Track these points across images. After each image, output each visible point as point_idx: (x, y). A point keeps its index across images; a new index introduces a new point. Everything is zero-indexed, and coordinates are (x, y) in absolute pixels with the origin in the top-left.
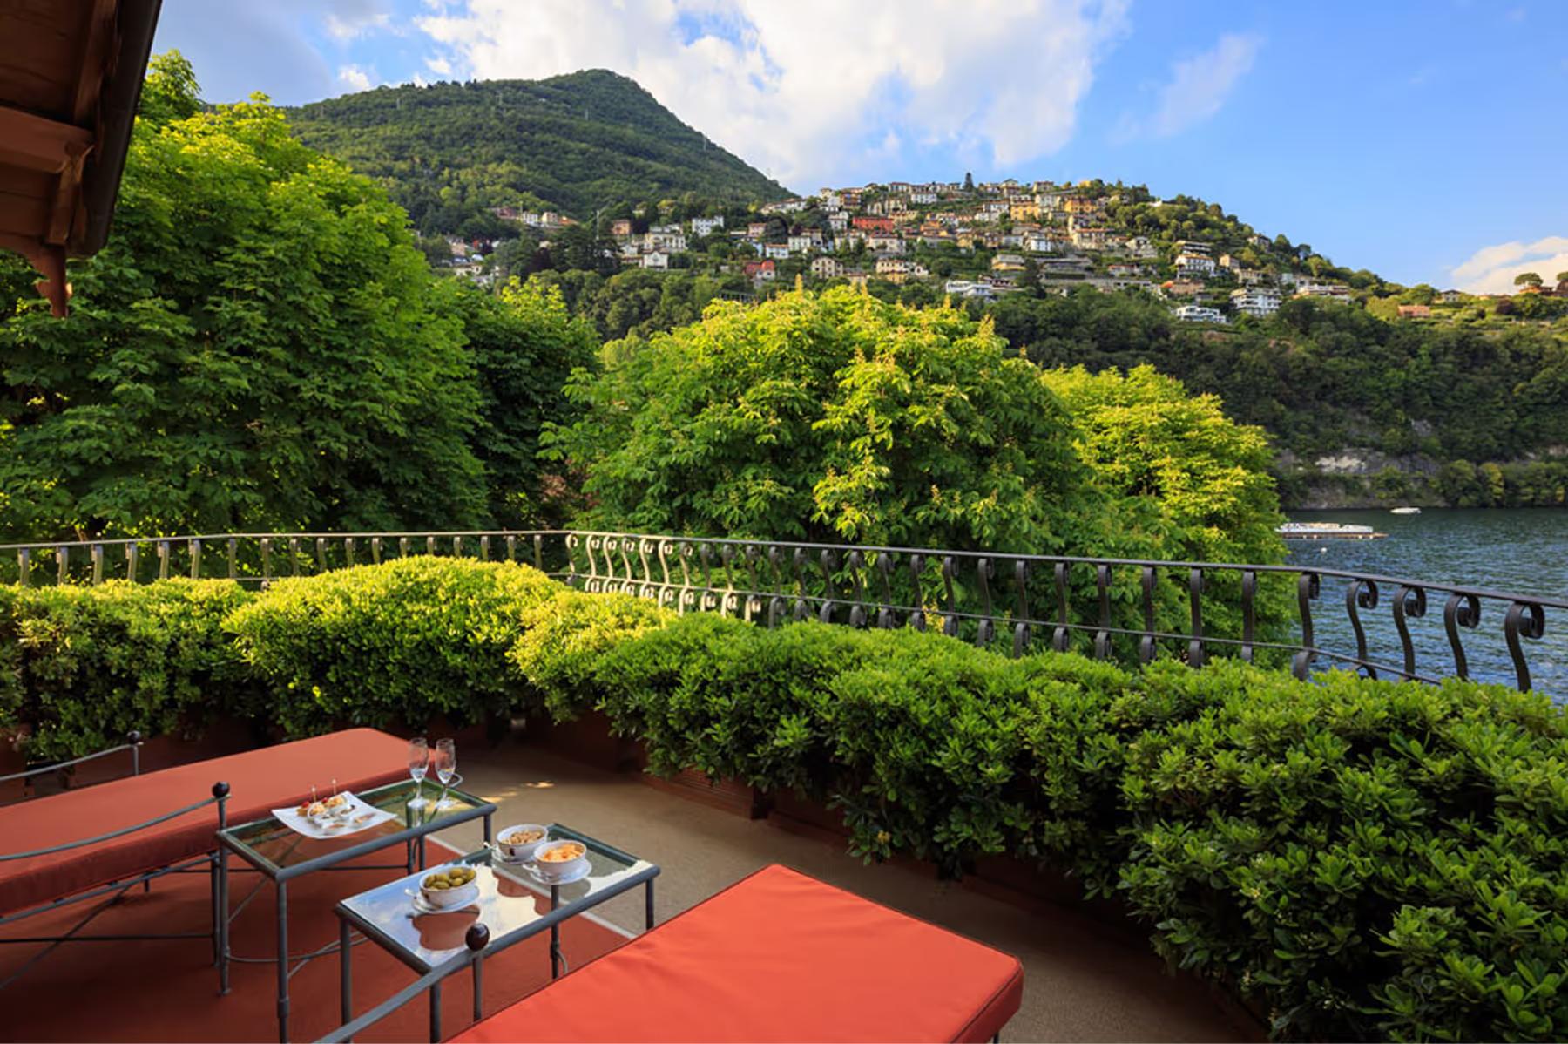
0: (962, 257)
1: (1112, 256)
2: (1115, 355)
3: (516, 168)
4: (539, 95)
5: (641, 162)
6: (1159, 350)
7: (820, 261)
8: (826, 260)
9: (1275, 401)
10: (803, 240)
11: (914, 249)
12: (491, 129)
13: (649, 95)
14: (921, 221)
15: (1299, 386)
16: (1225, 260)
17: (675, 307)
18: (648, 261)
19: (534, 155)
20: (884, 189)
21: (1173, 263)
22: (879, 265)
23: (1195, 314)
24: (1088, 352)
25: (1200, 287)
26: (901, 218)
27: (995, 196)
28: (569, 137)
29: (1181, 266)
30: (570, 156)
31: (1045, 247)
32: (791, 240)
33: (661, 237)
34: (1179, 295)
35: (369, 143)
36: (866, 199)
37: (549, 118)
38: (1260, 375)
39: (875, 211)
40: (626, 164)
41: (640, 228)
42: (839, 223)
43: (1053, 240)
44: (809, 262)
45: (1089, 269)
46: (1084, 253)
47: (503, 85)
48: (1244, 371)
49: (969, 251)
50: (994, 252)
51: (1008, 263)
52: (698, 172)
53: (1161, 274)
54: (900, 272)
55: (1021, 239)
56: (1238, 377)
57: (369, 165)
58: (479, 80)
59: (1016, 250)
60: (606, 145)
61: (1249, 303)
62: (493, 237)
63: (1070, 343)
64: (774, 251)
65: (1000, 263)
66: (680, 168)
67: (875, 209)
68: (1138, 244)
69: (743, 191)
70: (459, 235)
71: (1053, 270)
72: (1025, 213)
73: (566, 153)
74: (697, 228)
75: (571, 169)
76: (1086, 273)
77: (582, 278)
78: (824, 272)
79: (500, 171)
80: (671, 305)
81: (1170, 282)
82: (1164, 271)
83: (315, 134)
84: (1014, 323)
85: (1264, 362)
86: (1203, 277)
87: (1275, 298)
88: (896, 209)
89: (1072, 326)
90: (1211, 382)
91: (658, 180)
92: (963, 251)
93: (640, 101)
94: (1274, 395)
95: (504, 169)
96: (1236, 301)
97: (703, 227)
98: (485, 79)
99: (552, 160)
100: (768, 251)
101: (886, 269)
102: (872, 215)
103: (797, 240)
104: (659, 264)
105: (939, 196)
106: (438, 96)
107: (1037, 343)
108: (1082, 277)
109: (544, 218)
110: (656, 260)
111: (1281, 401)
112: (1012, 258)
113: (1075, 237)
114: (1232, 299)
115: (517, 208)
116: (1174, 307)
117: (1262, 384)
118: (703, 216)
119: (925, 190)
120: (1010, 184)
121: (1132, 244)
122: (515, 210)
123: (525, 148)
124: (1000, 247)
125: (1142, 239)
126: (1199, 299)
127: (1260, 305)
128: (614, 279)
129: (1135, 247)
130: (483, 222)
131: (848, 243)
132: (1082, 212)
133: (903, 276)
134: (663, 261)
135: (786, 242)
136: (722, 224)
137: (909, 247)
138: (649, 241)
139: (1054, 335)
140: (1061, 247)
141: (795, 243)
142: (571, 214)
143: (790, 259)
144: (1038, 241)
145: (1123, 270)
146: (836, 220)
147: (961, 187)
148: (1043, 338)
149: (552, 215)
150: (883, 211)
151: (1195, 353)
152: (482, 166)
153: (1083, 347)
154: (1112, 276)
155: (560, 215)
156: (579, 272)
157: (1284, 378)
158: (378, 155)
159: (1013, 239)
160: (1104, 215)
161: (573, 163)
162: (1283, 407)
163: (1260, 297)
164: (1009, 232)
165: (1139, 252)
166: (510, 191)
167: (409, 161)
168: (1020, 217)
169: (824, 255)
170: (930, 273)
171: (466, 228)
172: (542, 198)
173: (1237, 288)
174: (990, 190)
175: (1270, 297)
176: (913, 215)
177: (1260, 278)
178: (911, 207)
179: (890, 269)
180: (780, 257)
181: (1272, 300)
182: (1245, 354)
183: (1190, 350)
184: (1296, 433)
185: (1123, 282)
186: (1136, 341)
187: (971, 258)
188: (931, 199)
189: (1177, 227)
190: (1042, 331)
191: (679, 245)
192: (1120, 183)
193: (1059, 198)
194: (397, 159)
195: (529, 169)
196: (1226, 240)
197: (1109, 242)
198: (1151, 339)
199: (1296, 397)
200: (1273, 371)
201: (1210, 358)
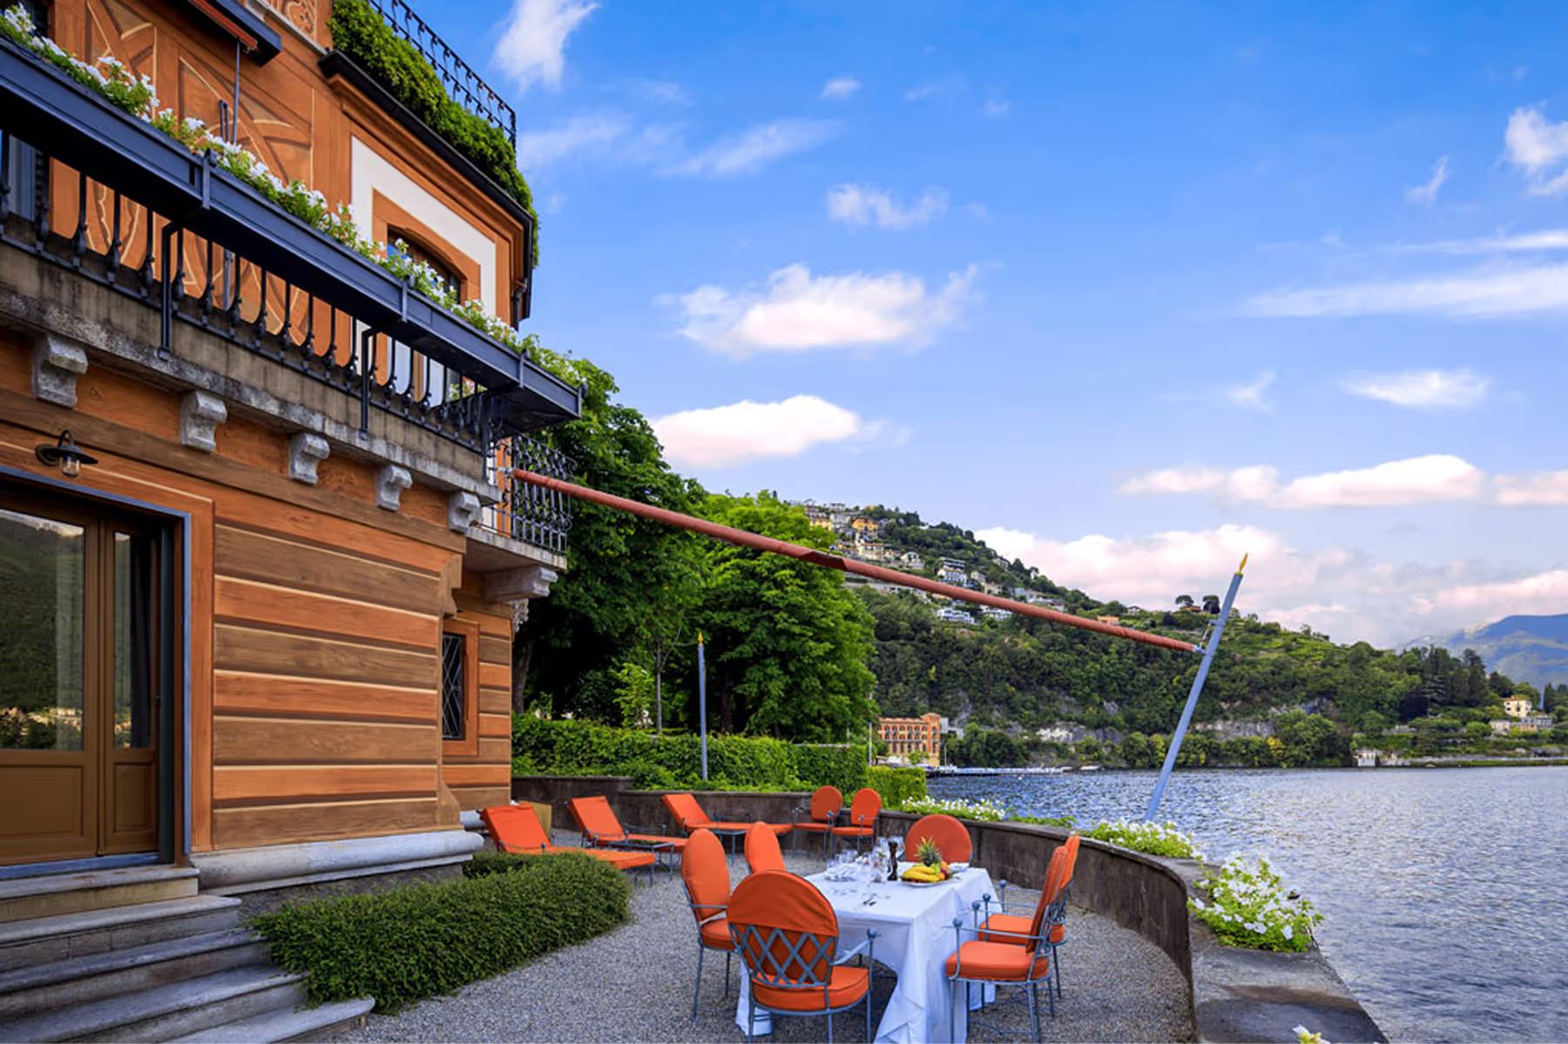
1: (889, 566)
2: (888, 644)
6: (923, 640)
9: (1007, 685)
15: (1025, 673)
16: (975, 575)
21: (935, 574)
23: (951, 615)
29: (942, 577)
34: (939, 600)
38: (996, 664)
48: (985, 660)
56: (981, 664)
68: (910, 559)
76: (868, 577)
85: (999, 653)
90: (960, 668)
94: (1008, 680)
108: (865, 580)
111: (1012, 685)
113: (861, 549)
116: (936, 609)
117: (998, 671)
121: (905, 557)
125: (912, 554)
126: (955, 604)
129: (907, 560)
132: (866, 530)
151: (949, 645)
157: (1014, 666)
160: (883, 533)
162: (1013, 689)
165: (911, 564)
177: (1001, 590)
182: (986, 647)
183: (946, 642)
184: (1023, 710)
185: (896, 586)
186: (905, 632)
189: (939, 547)
192: (897, 510)
193: (848, 518)
196: (976, 560)
197: (887, 555)
198: (916, 631)
199: (1023, 681)
200: (1006, 661)
201: (959, 650)
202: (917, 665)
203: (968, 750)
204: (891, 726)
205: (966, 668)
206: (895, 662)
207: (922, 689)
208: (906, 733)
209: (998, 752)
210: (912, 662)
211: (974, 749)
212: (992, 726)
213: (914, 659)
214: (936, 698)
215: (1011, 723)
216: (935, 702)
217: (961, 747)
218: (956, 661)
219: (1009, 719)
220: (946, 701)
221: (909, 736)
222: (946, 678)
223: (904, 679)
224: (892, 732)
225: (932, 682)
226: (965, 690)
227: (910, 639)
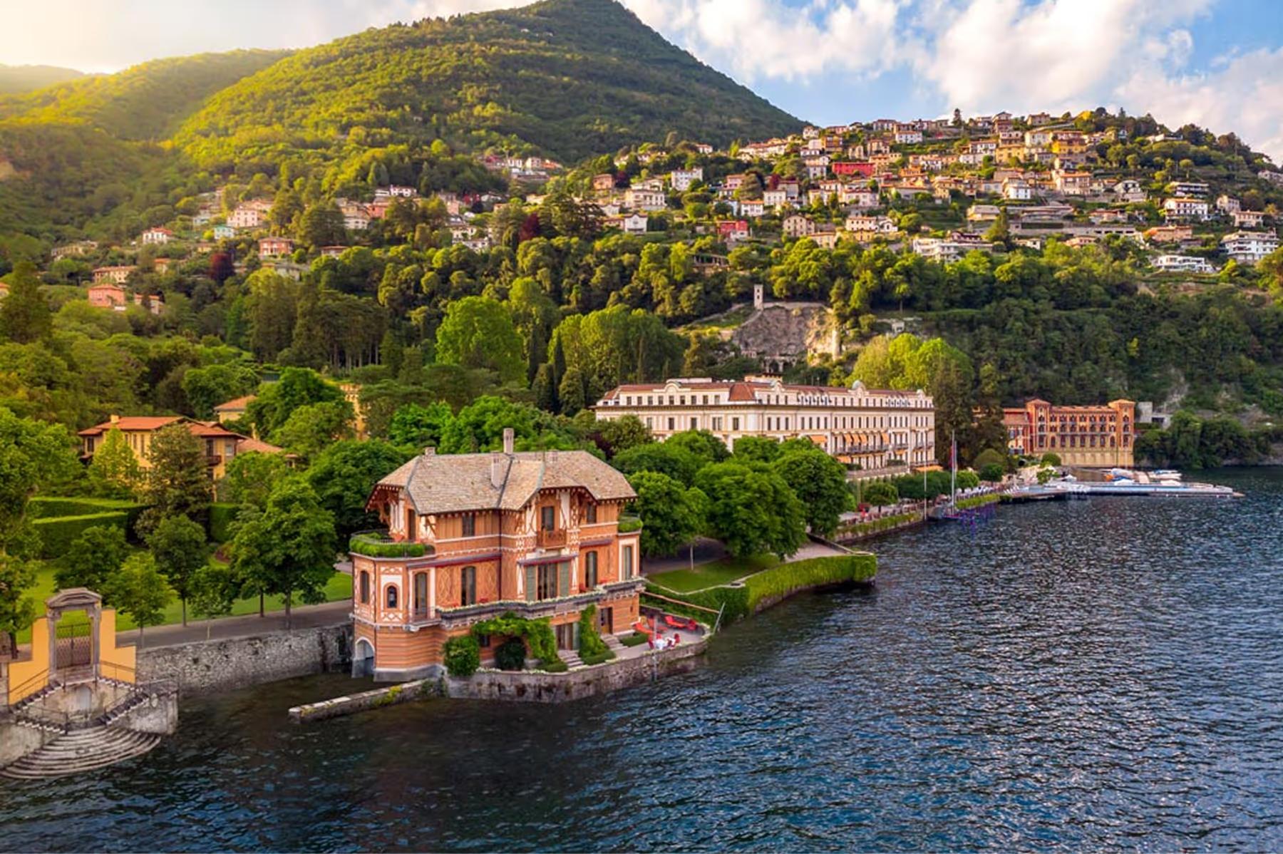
0: (936, 208)
1: (1097, 200)
2: (1074, 313)
3: (500, 110)
4: (522, 24)
5: (623, 92)
6: (1121, 307)
7: (792, 219)
8: (798, 219)
9: (1243, 357)
10: (778, 195)
11: (887, 203)
12: (476, 68)
13: (632, 15)
14: (904, 164)
15: (1271, 341)
16: (1223, 201)
17: (652, 273)
18: (628, 224)
19: (518, 93)
20: (869, 127)
21: (1162, 207)
22: (848, 222)
23: (1176, 264)
24: (1045, 311)
25: (1187, 234)
26: (883, 161)
27: (986, 131)
28: (552, 71)
29: (1169, 211)
30: (554, 92)
31: (1024, 194)
32: (766, 195)
33: (641, 195)
34: (1164, 243)
35: (362, 93)
36: (850, 139)
37: (533, 52)
38: (1227, 330)
39: (856, 155)
40: (610, 98)
41: (622, 182)
42: (818, 169)
43: (1033, 187)
44: (781, 219)
45: (1070, 217)
46: (1067, 199)
47: (486, 17)
48: (1209, 327)
49: (944, 201)
50: (970, 201)
51: (983, 214)
52: (682, 100)
53: (1147, 219)
54: (870, 231)
55: (1001, 186)
56: (1204, 332)
57: (363, 116)
58: (462, 14)
59: (993, 199)
60: (590, 76)
61: (1240, 249)
62: (483, 191)
63: (1028, 303)
64: (748, 208)
65: (974, 213)
66: (663, 96)
67: (856, 152)
68: (1127, 188)
69: (730, 117)
70: (452, 192)
71: (1029, 221)
72: (1010, 155)
73: (548, 89)
74: (677, 180)
75: (554, 106)
76: (1065, 222)
77: (569, 246)
78: (795, 230)
79: (485, 114)
80: (649, 270)
81: (1154, 229)
82: (1154, 217)
83: (312, 84)
84: (972, 285)
85: (1234, 317)
86: (1194, 222)
87: (1271, 242)
88: (878, 152)
89: (1031, 286)
90: (1172, 338)
91: (641, 112)
92: (938, 202)
93: (625, 22)
94: (1243, 351)
95: (490, 110)
96: (1227, 247)
97: (682, 181)
98: (468, 12)
99: (535, 97)
100: (743, 208)
101: (855, 226)
102: (854, 160)
103: (772, 195)
104: (639, 226)
105: (925, 133)
106: (424, 36)
107: (994, 304)
108: (1060, 226)
109: (529, 163)
110: (636, 223)
111: (1250, 356)
112: (987, 208)
113: (1058, 181)
114: (1223, 245)
115: (502, 153)
116: (1155, 256)
117: (1229, 340)
118: (683, 168)
119: (912, 128)
120: (1003, 118)
121: (1119, 188)
122: (500, 156)
123: (509, 86)
124: (979, 195)
125: (1130, 182)
126: (1184, 247)
127: (1253, 251)
128: (598, 245)
129: (1122, 191)
130: (473, 176)
131: (821, 199)
132: (1070, 153)
133: (871, 234)
134: (643, 223)
135: (761, 197)
136: (701, 178)
137: (884, 200)
138: (630, 198)
139: (1011, 295)
140: (1041, 193)
141: (771, 197)
142: (554, 155)
143: (763, 217)
144: (1018, 188)
145: (1105, 217)
146: (815, 166)
147: (950, 124)
148: (1001, 298)
149: (536, 160)
150: (865, 153)
151: (1158, 310)
152: (467, 111)
153: (1039, 307)
154: (1092, 224)
155: (543, 159)
156: (566, 239)
157: (1255, 332)
158: (372, 104)
159: (992, 186)
160: (1095, 154)
161: (555, 99)
162: (1252, 362)
163: (1254, 243)
164: (990, 177)
165: (1127, 196)
166: (495, 135)
167: (400, 110)
168: (1005, 159)
169: (796, 212)
170: (900, 229)
171: (457, 183)
172: (526, 141)
173: (1232, 232)
174: (980, 125)
175: (1265, 242)
176: (895, 158)
177: (1260, 220)
178: (894, 149)
179: (860, 226)
180: (755, 214)
181: (1268, 245)
182: (1213, 310)
183: (1153, 308)
184: (1264, 389)
185: (1104, 230)
186: (1099, 298)
187: (946, 209)
188: (917, 138)
189: (1172, 167)
190: (999, 292)
191: (658, 204)
192: (1122, 113)
193: (1051, 135)
194: (388, 109)
195: (513, 110)
196: (1229, 178)
197: (1095, 186)
198: (1114, 296)
199: (1266, 351)
200: (1242, 326)
201: (1174, 315)
202: (1111, 339)
203: (1174, 442)
204: (1068, 416)
205: (1180, 339)
206: (1081, 337)
207: (1116, 367)
208: (1087, 424)
209: (1219, 444)
210: (1105, 335)
211: (1182, 441)
212: (1216, 410)
213: (1108, 330)
214: (1139, 378)
215: (1247, 406)
216: (1137, 382)
217: (1163, 440)
218: (1167, 330)
219: (1245, 400)
220: (1153, 380)
221: (1092, 428)
222: (1153, 352)
223: (1093, 356)
224: (1069, 422)
225: (1132, 358)
226: (1178, 365)
227: (1104, 305)
